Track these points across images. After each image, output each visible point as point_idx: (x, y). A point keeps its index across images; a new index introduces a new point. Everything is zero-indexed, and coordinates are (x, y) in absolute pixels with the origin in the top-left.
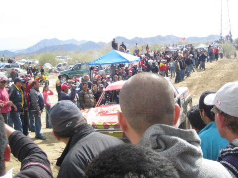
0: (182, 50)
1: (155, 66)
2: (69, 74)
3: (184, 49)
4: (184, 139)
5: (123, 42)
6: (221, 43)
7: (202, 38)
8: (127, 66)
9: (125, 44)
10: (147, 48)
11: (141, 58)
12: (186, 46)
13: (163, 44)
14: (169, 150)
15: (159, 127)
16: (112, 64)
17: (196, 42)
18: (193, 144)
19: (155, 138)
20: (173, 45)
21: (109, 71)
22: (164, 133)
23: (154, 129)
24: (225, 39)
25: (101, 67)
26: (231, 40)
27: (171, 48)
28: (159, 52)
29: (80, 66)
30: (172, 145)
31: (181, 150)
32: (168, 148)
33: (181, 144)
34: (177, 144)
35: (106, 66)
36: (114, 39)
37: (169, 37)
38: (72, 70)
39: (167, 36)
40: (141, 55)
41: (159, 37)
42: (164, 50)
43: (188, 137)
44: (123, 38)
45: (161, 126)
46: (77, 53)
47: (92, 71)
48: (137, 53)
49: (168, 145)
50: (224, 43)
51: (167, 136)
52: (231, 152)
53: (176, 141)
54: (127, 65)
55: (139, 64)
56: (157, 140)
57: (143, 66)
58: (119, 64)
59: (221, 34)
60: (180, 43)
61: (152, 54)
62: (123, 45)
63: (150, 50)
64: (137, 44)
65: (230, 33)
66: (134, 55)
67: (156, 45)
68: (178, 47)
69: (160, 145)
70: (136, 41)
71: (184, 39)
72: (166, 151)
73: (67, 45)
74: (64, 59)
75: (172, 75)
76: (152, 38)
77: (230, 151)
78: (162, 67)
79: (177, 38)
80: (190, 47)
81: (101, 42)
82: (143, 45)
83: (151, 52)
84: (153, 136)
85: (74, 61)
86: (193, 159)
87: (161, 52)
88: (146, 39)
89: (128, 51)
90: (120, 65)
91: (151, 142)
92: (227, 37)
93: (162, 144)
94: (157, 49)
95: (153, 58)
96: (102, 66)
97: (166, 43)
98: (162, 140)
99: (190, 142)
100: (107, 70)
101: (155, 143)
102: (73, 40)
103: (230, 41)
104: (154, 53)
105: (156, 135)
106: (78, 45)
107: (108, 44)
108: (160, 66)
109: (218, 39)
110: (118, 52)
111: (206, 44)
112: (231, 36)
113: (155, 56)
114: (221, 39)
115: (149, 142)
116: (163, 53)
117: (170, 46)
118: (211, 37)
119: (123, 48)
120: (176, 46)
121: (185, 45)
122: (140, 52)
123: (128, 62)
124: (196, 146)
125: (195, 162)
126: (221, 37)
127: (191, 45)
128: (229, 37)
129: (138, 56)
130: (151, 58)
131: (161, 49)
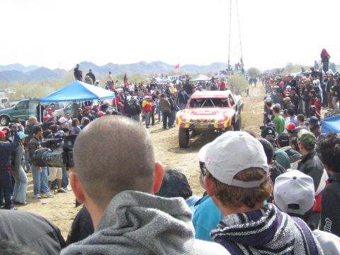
0: (174, 82)
1: (135, 105)
2: (11, 114)
3: (178, 82)
4: (166, 212)
5: (90, 70)
6: (229, 74)
7: (203, 67)
8: (97, 104)
9: (94, 73)
10: (125, 79)
11: (116, 93)
12: (180, 77)
13: (148, 75)
14: (144, 229)
15: (129, 195)
16: (75, 101)
17: (194, 72)
18: (180, 219)
19: (123, 211)
20: (162, 76)
21: (69, 111)
22: (137, 204)
23: (122, 198)
24: (233, 69)
25: (58, 105)
26: (243, 71)
27: (159, 80)
28: (142, 85)
29: (27, 102)
30: (148, 222)
31: (161, 228)
32: (143, 225)
33: (161, 219)
34: (155, 219)
35: (65, 104)
36: (78, 65)
37: (157, 64)
38: (16, 109)
39: (154, 63)
40: (117, 88)
41: (142, 64)
42: (149, 82)
43: (171, 209)
44: (91, 63)
45: (132, 194)
46: (23, 84)
47: (44, 111)
48: (110, 86)
49: (142, 220)
50: (232, 74)
51: (142, 208)
52: (221, 234)
53: (153, 214)
54: (95, 103)
55: (114, 101)
56: (127, 215)
57: (118, 105)
58: (84, 102)
59: (229, 62)
60: (172, 74)
61: (131, 88)
62: (91, 75)
63: (128, 82)
64: (110, 73)
65: (242, 61)
66: (107, 88)
67: (138, 75)
68: (169, 79)
69: (131, 221)
70: (109, 69)
71: (177, 67)
72: (139, 230)
73: (9, 72)
74: (3, 93)
75: (159, 119)
76: (132, 65)
77: (219, 232)
78: (147, 106)
79: (169, 66)
80: (185, 79)
81: (58, 69)
82: (120, 74)
83: (131, 84)
84: (121, 208)
85: (19, 96)
86: (179, 240)
87: (145, 86)
88: (124, 66)
89: (98, 83)
90: (86, 103)
91: (117, 218)
92: (237, 66)
93: (134, 220)
94: (140, 81)
95: (134, 93)
96: (60, 103)
97: (151, 72)
98: (134, 214)
99: (175, 216)
100: (67, 109)
101: (123, 218)
102: (18, 65)
103: (240, 71)
104: (135, 86)
105: (124, 206)
106: (24, 72)
107: (70, 71)
108: (143, 106)
109: (225, 68)
110: (83, 83)
111: (209, 75)
112: (243, 65)
113: (136, 90)
114: (229, 69)
115: (115, 218)
116: (147, 87)
117: (157, 76)
118: (216, 65)
119: (91, 78)
120: (167, 77)
121: (178, 76)
122: (115, 85)
123: (97, 98)
124: (185, 221)
125: (182, 244)
126: (229, 66)
127: (187, 76)
128: (239, 66)
129: (113, 90)
130: (131, 93)
131: (144, 80)
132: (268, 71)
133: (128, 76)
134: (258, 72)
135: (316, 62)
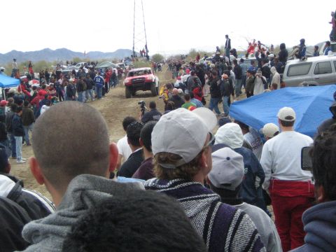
6: (134, 61)
7: (108, 54)
13: (52, 62)
15: (85, 178)
19: (78, 194)
20: (67, 63)
22: (92, 188)
24: (139, 55)
26: (148, 57)
27: (64, 66)
37: (63, 52)
39: (58, 50)
41: (46, 51)
48: (15, 74)
50: (137, 60)
56: (81, 198)
59: (134, 48)
64: (15, 60)
65: (146, 46)
66: (12, 76)
67: (43, 62)
70: (14, 56)
76: (36, 54)
79: (73, 53)
82: (24, 62)
83: (36, 72)
84: (76, 191)
88: (28, 54)
89: (2, 70)
93: (88, 202)
98: (89, 197)
103: (145, 57)
105: (80, 190)
109: (129, 55)
111: (113, 62)
112: (147, 51)
114: (134, 55)
116: (53, 75)
117: (62, 64)
118: (120, 51)
121: (83, 63)
123: (2, 86)
126: (134, 52)
127: (93, 63)
128: (144, 53)
129: (18, 78)
131: (49, 68)
132: (172, 57)
135: (217, 48)
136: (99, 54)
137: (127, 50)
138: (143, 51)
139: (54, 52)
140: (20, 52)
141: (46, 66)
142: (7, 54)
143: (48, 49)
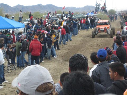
7: (78, 9)
10: (30, 16)
20: (53, 14)
26: (106, 11)
37: (50, 6)
39: (47, 5)
41: (40, 6)
54: (11, 30)
58: (4, 30)
64: (21, 11)
65: (105, 5)
67: (38, 13)
76: (33, 6)
82: (26, 12)
88: (27, 7)
89: (13, 18)
103: (104, 12)
111: (84, 14)
112: (106, 7)
118: (88, 7)
132: (122, 12)
133: (31, 14)
134: (115, 12)
136: (74, 8)
137: (92, 7)
138: (103, 7)
139: (44, 6)
140: (23, 6)
141: (40, 15)
142: (14, 7)
143: (41, 4)
